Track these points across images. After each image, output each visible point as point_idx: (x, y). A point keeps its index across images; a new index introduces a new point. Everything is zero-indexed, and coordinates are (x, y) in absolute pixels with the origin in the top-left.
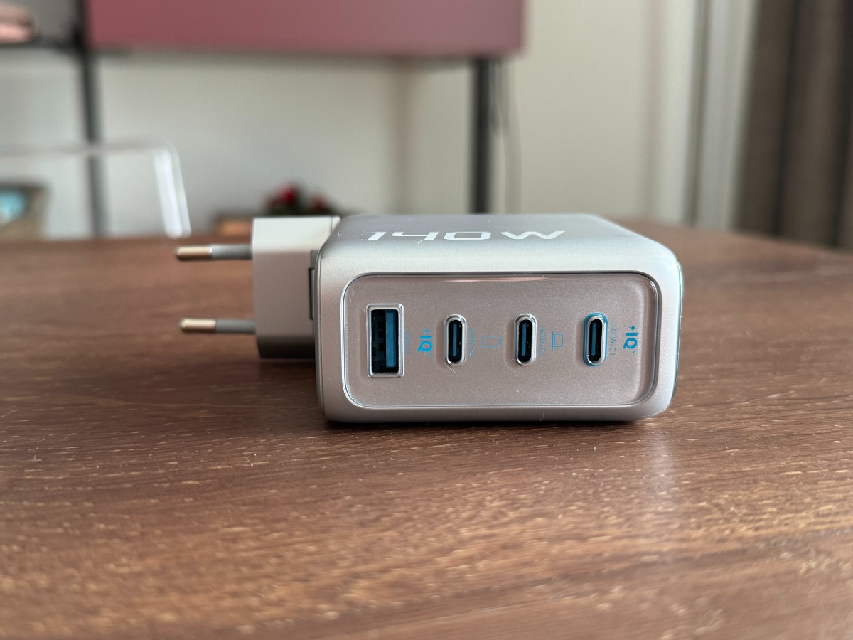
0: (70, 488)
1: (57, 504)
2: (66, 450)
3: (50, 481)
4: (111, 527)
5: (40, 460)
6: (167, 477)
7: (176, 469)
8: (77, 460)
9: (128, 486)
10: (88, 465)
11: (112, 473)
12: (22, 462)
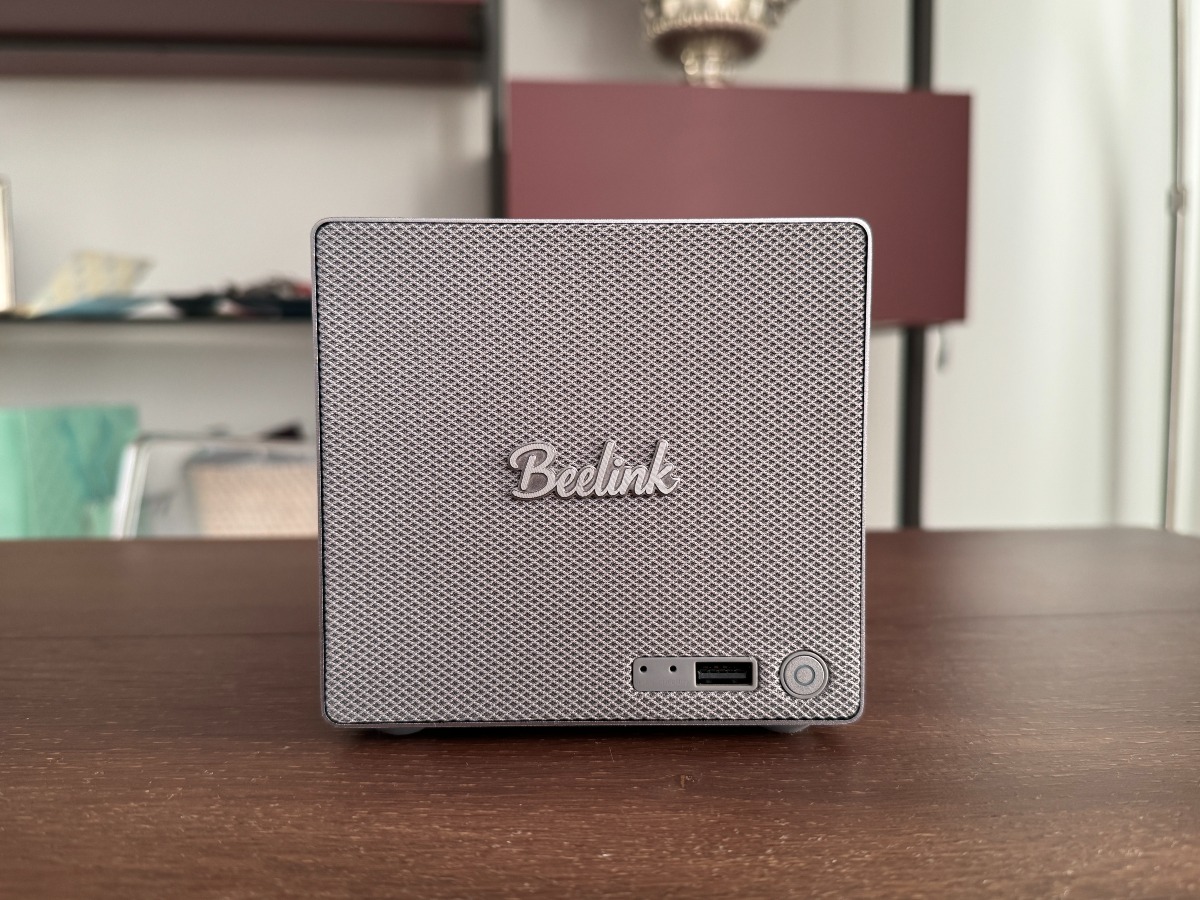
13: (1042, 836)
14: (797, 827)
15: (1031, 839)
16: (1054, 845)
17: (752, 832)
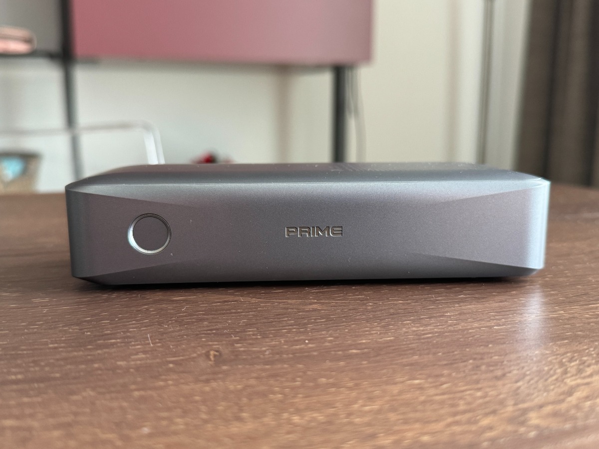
0: (278, 356)
2: (250, 331)
3: (259, 352)
4: (331, 381)
5: (238, 338)
6: (335, 348)
7: (337, 343)
8: (264, 337)
9: (315, 353)
10: (274, 341)
12: (227, 339)
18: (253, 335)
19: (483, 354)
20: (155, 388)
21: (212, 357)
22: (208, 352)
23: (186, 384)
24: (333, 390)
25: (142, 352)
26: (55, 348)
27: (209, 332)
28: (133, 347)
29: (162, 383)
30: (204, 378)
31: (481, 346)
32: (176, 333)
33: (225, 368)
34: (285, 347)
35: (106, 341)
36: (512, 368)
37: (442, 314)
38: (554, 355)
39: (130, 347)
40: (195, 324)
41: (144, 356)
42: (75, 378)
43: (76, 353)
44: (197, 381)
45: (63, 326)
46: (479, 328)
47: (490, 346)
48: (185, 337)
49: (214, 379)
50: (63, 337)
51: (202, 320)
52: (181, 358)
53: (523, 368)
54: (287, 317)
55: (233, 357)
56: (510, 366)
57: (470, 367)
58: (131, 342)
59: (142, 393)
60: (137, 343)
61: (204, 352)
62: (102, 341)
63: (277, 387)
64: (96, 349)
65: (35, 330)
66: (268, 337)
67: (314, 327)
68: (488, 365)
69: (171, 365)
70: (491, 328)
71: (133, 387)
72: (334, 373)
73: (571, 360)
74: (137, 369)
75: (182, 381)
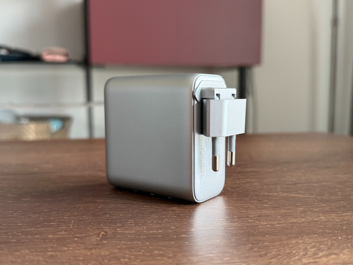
0: (138, 237)
1: (135, 243)
2: (129, 221)
3: (129, 234)
4: (161, 252)
5: (121, 225)
6: (173, 233)
7: (176, 230)
8: (136, 225)
9: (160, 236)
10: (140, 228)
11: (152, 231)
12: (114, 226)
13: (266, 254)
14: (148, 254)
15: (261, 256)
16: (271, 259)
17: (124, 258)
18: (130, 224)
19: (260, 241)
20: (61, 251)
21: (100, 236)
22: (100, 232)
23: (78, 250)
24: (159, 258)
25: (64, 231)
26: (21, 226)
27: (106, 221)
28: (61, 228)
29: (66, 249)
30: (90, 247)
31: (261, 236)
32: (88, 221)
33: (105, 242)
34: (145, 231)
35: (49, 223)
36: (273, 250)
37: (248, 216)
38: (304, 244)
39: (60, 227)
40: (102, 216)
41: (64, 233)
42: (22, 243)
43: (29, 229)
44: (86, 248)
45: (31, 214)
46: (266, 225)
47: (267, 236)
48: (92, 223)
49: (95, 248)
50: (27, 220)
51: (106, 214)
52: (84, 235)
53: (280, 250)
54: (155, 214)
55: (112, 236)
56: (272, 249)
57: (247, 248)
58: (61, 225)
59: (53, 253)
60: (64, 225)
61: (98, 232)
62: (47, 223)
63: (127, 255)
64: (42, 227)
65: (15, 215)
66: (138, 226)
67: (168, 221)
68: (260, 248)
69: (76, 239)
70: (273, 226)
71: (50, 249)
72: (164, 248)
73: (313, 247)
74: (57, 240)
75: (77, 248)
